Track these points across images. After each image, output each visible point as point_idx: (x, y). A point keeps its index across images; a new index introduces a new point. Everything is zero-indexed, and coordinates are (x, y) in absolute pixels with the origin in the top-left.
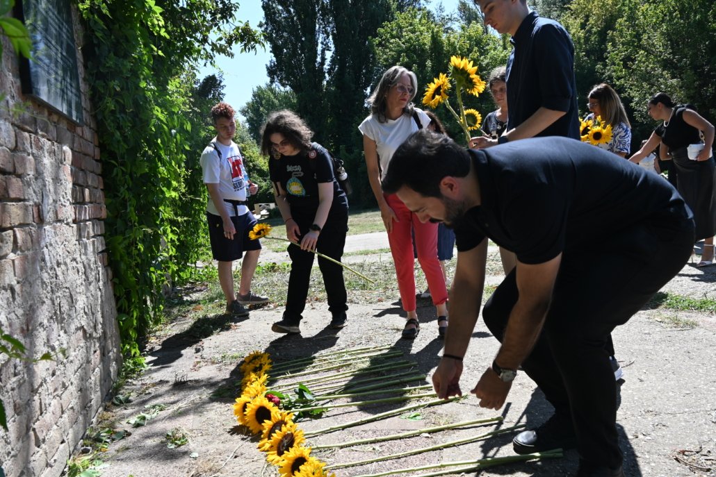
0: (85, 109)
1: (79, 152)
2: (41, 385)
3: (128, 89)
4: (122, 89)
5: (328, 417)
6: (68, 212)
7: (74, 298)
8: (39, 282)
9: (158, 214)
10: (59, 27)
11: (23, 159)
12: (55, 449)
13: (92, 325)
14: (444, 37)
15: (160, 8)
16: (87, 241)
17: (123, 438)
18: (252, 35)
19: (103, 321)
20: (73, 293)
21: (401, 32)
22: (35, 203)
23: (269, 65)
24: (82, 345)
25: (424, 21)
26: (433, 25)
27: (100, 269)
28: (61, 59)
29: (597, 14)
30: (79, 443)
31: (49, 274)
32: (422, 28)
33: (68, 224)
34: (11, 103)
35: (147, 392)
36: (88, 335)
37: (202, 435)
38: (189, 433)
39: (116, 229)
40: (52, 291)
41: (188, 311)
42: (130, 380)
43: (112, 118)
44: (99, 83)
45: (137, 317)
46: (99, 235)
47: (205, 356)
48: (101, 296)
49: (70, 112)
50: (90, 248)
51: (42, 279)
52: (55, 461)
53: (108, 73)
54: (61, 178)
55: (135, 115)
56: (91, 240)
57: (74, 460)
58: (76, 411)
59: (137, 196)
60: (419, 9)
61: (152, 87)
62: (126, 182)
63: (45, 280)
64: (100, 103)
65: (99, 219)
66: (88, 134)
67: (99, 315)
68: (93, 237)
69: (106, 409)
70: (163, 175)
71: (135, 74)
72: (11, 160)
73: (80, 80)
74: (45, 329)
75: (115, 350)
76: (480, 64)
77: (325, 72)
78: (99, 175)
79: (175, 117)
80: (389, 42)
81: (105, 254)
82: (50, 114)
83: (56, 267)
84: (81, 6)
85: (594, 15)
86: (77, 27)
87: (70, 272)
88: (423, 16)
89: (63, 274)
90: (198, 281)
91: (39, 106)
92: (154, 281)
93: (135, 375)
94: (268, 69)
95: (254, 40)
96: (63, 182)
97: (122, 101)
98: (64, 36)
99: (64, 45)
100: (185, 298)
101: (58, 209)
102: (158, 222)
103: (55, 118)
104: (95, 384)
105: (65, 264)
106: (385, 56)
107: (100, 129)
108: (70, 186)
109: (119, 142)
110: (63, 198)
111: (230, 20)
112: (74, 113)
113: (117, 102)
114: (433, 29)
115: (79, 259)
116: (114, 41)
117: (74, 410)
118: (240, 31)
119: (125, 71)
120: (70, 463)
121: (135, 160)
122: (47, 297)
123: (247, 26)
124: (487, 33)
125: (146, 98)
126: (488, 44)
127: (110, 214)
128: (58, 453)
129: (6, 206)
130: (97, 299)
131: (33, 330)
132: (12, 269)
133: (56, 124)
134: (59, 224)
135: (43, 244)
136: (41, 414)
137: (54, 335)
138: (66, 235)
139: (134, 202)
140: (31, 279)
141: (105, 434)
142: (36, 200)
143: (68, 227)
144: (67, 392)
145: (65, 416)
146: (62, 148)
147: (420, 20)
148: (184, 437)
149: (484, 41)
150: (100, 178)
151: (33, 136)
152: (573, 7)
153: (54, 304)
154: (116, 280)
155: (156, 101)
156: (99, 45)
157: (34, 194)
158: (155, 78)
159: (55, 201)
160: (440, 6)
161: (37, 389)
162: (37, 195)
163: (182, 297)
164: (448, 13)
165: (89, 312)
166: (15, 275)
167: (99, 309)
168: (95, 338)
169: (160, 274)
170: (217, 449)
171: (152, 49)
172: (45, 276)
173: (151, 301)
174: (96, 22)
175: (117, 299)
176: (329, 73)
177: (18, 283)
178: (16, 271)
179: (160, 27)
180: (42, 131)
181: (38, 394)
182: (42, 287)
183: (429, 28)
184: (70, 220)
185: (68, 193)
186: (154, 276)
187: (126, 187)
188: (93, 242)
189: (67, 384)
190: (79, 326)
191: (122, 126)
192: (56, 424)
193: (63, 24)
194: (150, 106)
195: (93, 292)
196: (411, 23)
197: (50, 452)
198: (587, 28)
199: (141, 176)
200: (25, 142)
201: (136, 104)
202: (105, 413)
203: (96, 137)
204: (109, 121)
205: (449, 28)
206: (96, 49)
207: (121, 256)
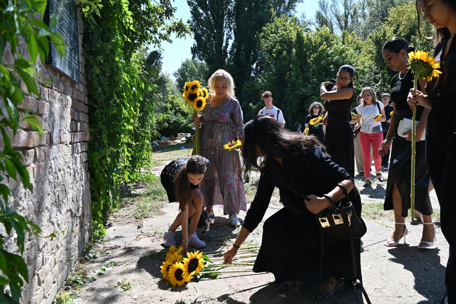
0: (81, 73)
1: (76, 100)
2: (44, 246)
3: (108, 61)
4: (104, 61)
5: (220, 278)
6: (67, 137)
7: (67, 191)
8: (47, 182)
9: (120, 140)
10: (70, 22)
11: (43, 104)
12: (49, 287)
13: (76, 208)
14: (305, 34)
15: (131, 12)
16: (77, 155)
17: (91, 282)
18: (183, 27)
19: (83, 206)
20: (67, 188)
21: (277, 30)
22: (49, 132)
23: (192, 47)
24: (70, 221)
25: (292, 24)
26: (298, 27)
27: (83, 173)
28: (70, 42)
29: (405, 24)
30: (64, 283)
31: (54, 176)
32: (291, 28)
33: (66, 145)
34: (39, 70)
35: (107, 252)
36: (74, 215)
37: (140, 284)
38: (132, 282)
39: (94, 148)
40: (55, 187)
41: (134, 201)
42: (96, 244)
43: (97, 79)
44: (91, 57)
45: (103, 204)
46: (84, 152)
47: (143, 231)
48: (83, 190)
49: (73, 76)
50: (79, 160)
51: (49, 180)
52: (49, 295)
53: (96, 51)
54: (64, 116)
55: (111, 77)
56: (79, 154)
57: (60, 294)
58: (63, 263)
59: (108, 128)
60: (290, 16)
61: (123, 61)
62: (102, 119)
63: (51, 180)
64: (91, 70)
65: (84, 142)
66: (82, 88)
67: (81, 202)
68: (81, 153)
69: (81, 262)
70: (125, 116)
71: (113, 52)
72: (37, 106)
73: (80, 55)
74: (49, 211)
75: (88, 224)
76: (327, 52)
77: (227, 53)
78: (87, 114)
79: (135, 79)
80: (269, 36)
81: (87, 163)
82: (61, 76)
83: (58, 172)
84: (84, 10)
85: (403, 25)
86: (80, 22)
87: (66, 175)
88: (292, 21)
89: (62, 176)
90: (140, 181)
91: (55, 71)
92: (115, 181)
93: (100, 241)
94: (192, 49)
95: (185, 30)
96: (66, 118)
97: (104, 69)
98: (73, 28)
99: (72, 34)
100: (132, 192)
101: (61, 136)
102: (120, 145)
103: (63, 79)
104: (75, 245)
105: (64, 170)
106: (266, 45)
107: (89, 86)
108: (69, 121)
109: (100, 94)
110: (65, 128)
111: (171, 18)
112: (75, 76)
113: (101, 69)
114: (298, 29)
115: (71, 167)
116: (102, 31)
117: (62, 262)
118: (176, 25)
119: (107, 50)
120: (58, 296)
121: (109, 105)
122: (51, 191)
123: (181, 21)
124: (333, 33)
125: (118, 67)
126: (333, 40)
127: (91, 139)
128: (51, 290)
129: (32, 134)
130: (80, 192)
131: (42, 212)
132: (32, 173)
133: (64, 83)
134: (61, 145)
135: (51, 157)
136: (43, 265)
137: (53, 215)
138: (65, 152)
139: (106, 131)
140: (42, 180)
141: (79, 279)
142: (49, 130)
143: (66, 147)
144: (59, 251)
145: (57, 266)
146: (66, 97)
147: (290, 23)
148: (129, 284)
149: (331, 38)
150: (87, 115)
151: (50, 90)
152: (389, 19)
153: (55, 195)
154: (92, 180)
155: (124, 69)
156: (92, 34)
157: (48, 126)
158: (124, 55)
159: (60, 131)
160: (303, 15)
161: (42, 249)
162: (50, 127)
163: (130, 191)
164: (308, 19)
165: (75, 200)
166: (34, 177)
167: (81, 199)
168: (77, 217)
169: (118, 177)
170: (149, 294)
171: (124, 37)
172: (51, 177)
173: (112, 194)
174: (91, 20)
175: (92, 192)
176: (230, 53)
177: (35, 182)
178: (35, 174)
179: (130, 24)
180: (55, 87)
181: (42, 252)
182: (49, 184)
183: (295, 28)
184: (68, 142)
185: (68, 126)
186: (115, 178)
187: (102, 122)
188: (81, 156)
189: (59, 246)
190: (69, 209)
191: (102, 84)
192: (51, 271)
193: (72, 21)
194: (120, 72)
195: (78, 188)
196: (284, 25)
197: (47, 289)
198: (398, 33)
199: (112, 115)
200: (45, 94)
201: (112, 70)
202: (80, 265)
203: (86, 91)
204: (95, 81)
205: (307, 29)
206: (90, 36)
207: (97, 165)
